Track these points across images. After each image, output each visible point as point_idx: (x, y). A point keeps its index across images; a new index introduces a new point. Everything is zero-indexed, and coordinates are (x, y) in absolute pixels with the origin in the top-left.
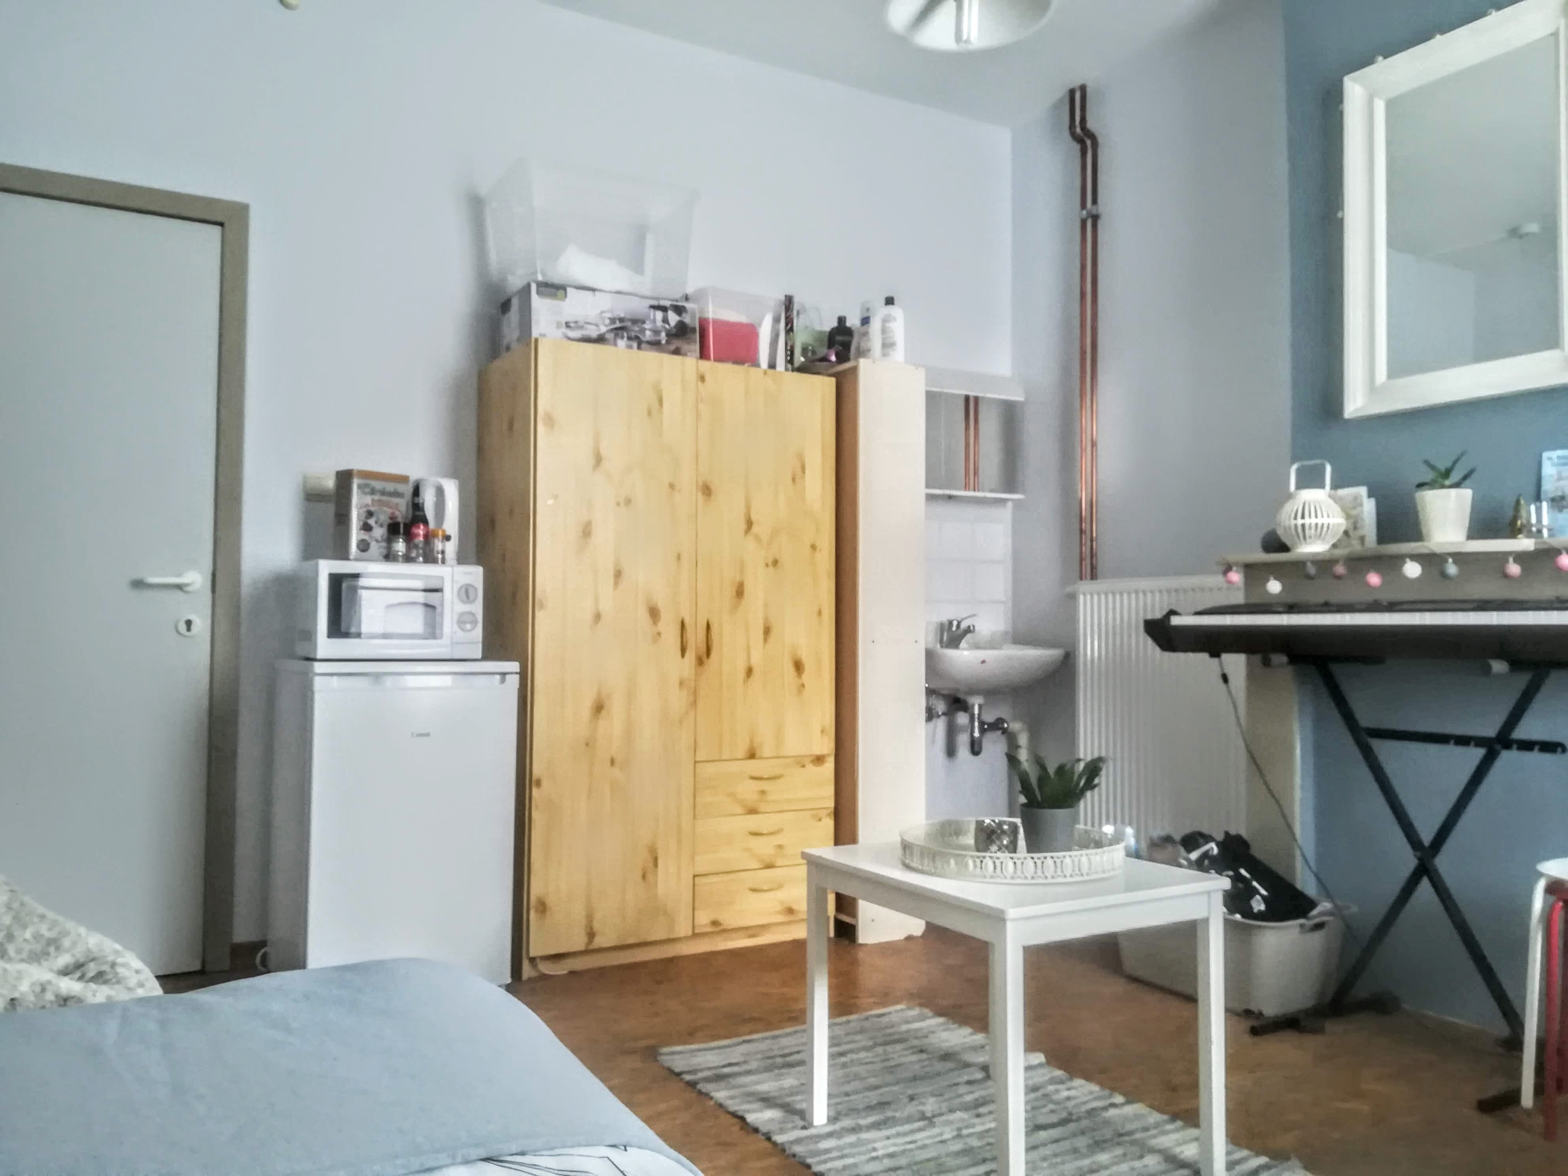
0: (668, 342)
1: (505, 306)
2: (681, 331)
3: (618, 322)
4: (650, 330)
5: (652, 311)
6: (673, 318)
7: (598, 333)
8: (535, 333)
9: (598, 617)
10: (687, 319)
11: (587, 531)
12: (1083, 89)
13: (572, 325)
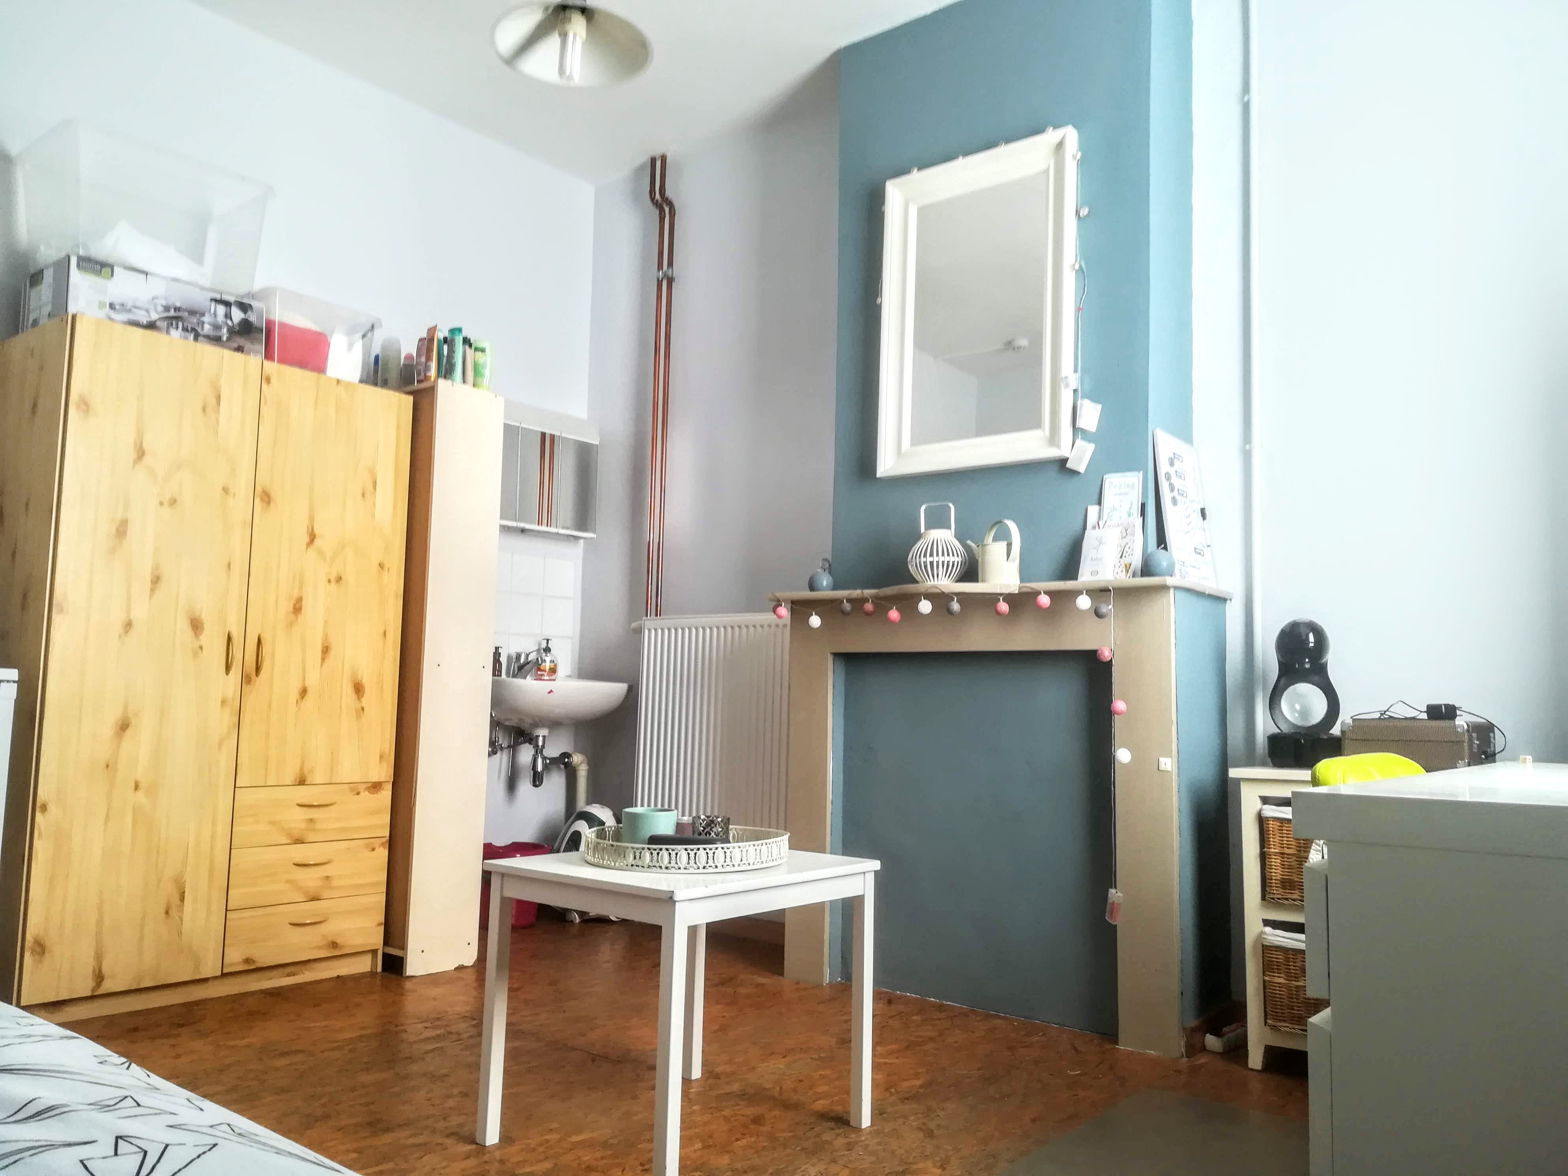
0: (228, 339)
1: (36, 278)
2: (246, 329)
3: (172, 311)
4: (209, 324)
5: (213, 304)
6: (237, 315)
7: (149, 320)
8: (72, 309)
9: (128, 625)
10: (252, 317)
11: (121, 530)
12: (664, 158)
13: (117, 307)
